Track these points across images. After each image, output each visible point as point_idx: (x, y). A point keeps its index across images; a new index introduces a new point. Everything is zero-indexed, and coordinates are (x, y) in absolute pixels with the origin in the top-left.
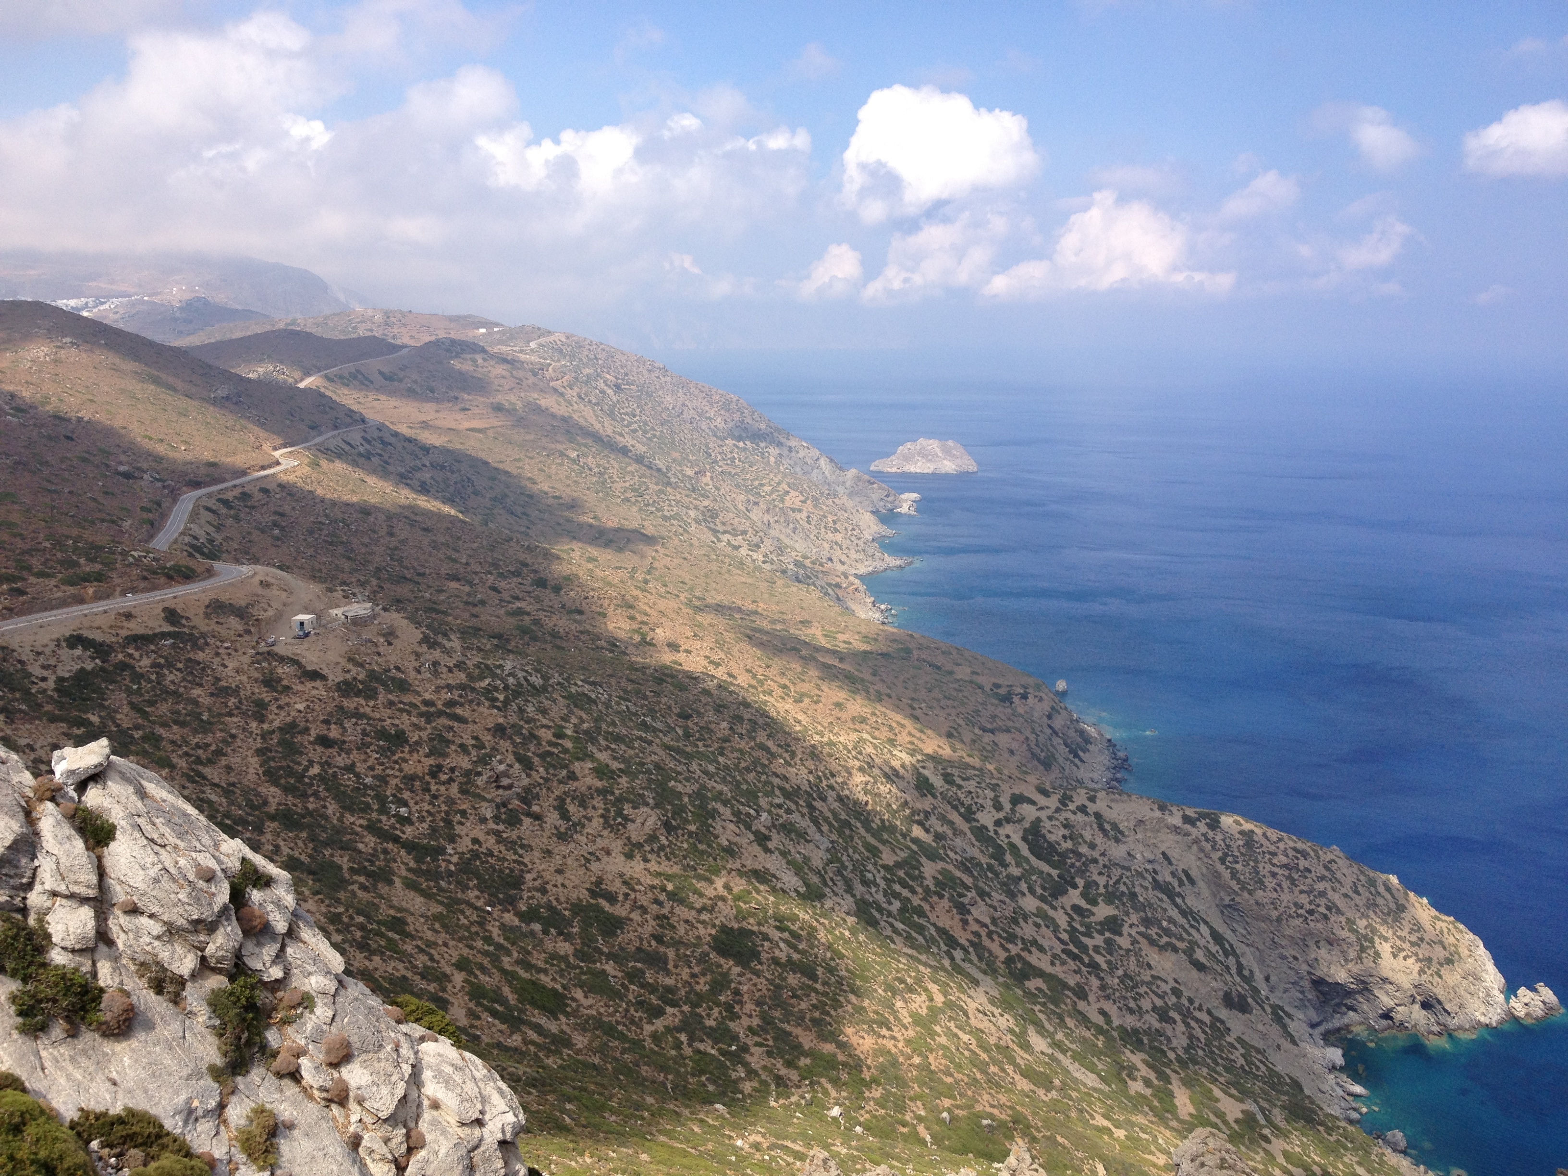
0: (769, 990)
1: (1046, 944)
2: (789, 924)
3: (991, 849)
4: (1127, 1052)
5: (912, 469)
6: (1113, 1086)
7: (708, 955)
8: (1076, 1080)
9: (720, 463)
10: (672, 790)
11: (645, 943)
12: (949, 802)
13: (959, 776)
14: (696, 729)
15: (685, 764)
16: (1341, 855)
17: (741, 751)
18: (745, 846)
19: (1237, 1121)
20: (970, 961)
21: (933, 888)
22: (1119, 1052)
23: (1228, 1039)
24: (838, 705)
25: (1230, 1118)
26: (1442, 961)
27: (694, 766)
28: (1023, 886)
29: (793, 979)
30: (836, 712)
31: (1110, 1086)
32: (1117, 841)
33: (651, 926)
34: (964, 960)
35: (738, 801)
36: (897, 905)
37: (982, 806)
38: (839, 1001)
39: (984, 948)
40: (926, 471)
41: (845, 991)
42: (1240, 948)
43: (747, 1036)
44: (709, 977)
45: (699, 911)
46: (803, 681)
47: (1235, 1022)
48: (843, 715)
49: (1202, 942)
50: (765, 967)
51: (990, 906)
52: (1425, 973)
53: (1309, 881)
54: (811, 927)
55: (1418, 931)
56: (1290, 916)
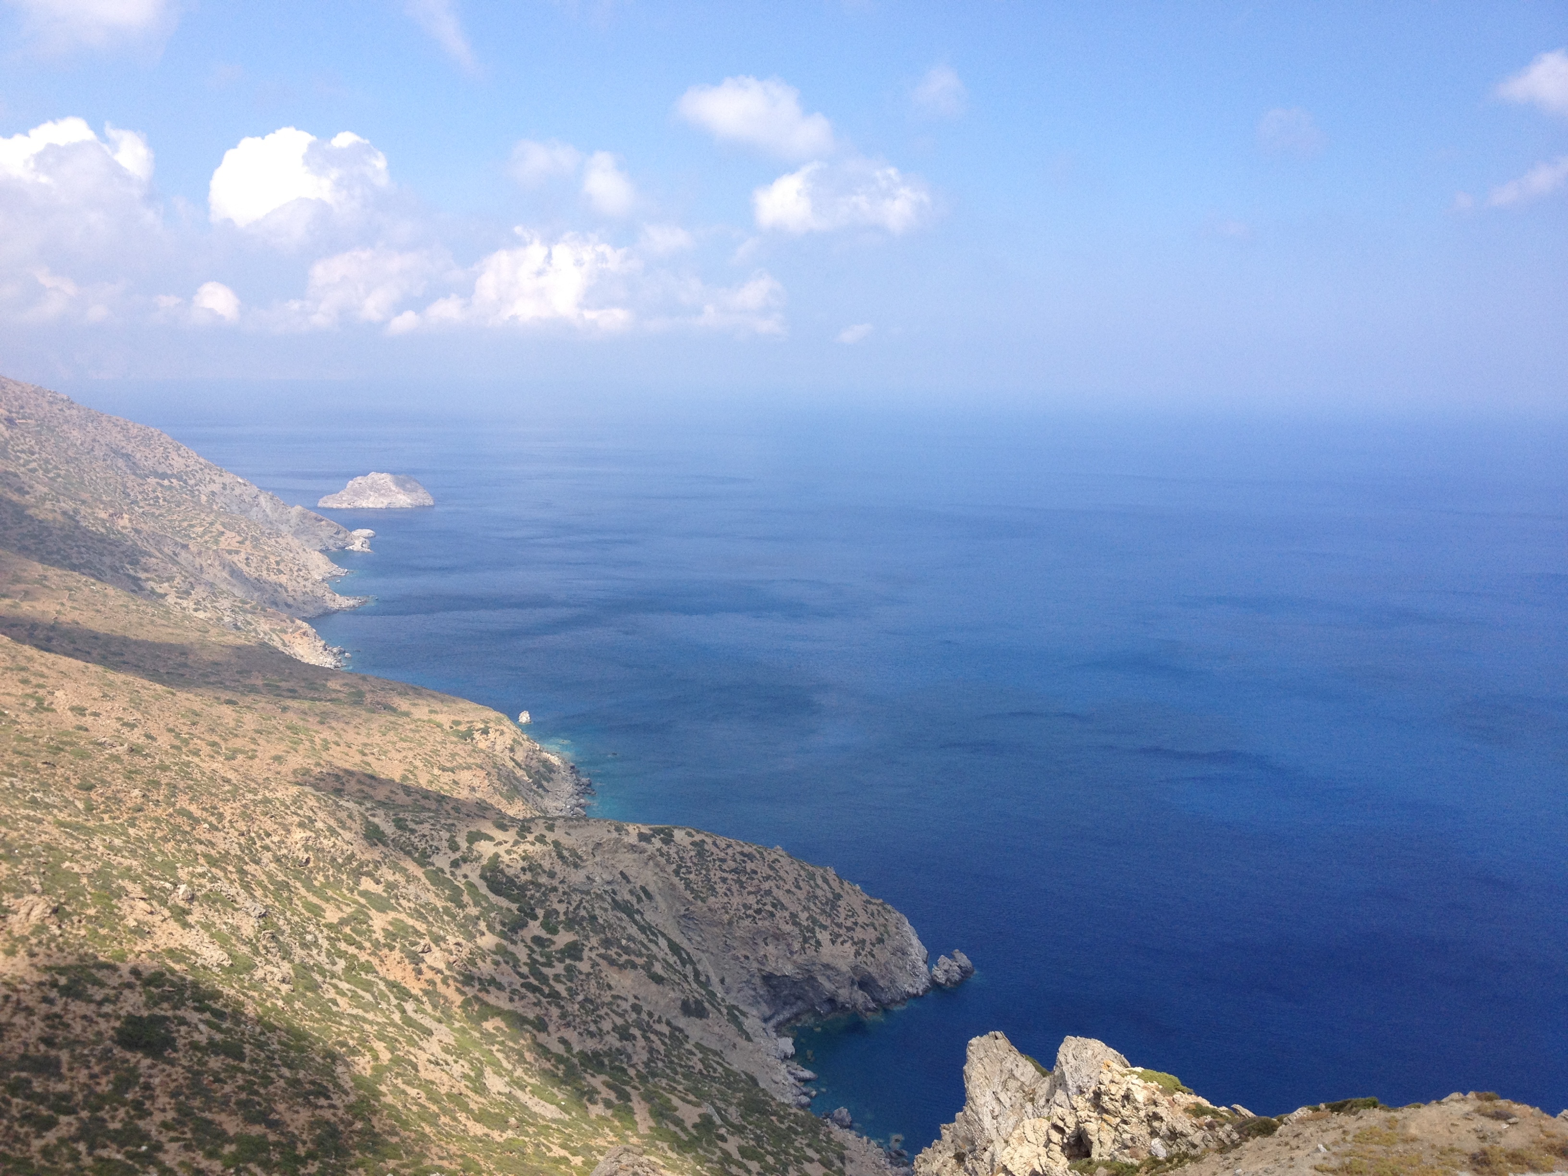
0: (186, 1078)
1: (504, 981)
2: (211, 1003)
3: (447, 892)
4: (588, 1077)
5: (365, 504)
6: (574, 1114)
7: (111, 1051)
8: (534, 1115)
9: (141, 504)
10: (68, 873)
11: (32, 1048)
12: (401, 849)
13: (412, 820)
14: (100, 800)
15: (84, 841)
16: (784, 853)
17: (157, 820)
18: (158, 923)
19: (695, 1126)
20: (424, 1012)
21: (382, 940)
22: (580, 1078)
23: (687, 1046)
24: (277, 759)
25: (688, 1124)
26: (874, 941)
27: (96, 842)
28: (482, 925)
29: (215, 1063)
30: (275, 766)
31: (570, 1114)
32: (576, 866)
33: (39, 1027)
34: (416, 1012)
35: (151, 876)
36: (342, 964)
37: (437, 848)
38: (269, 1077)
39: (439, 995)
40: (379, 506)
41: (277, 1066)
42: (696, 955)
43: (161, 1133)
44: (112, 1076)
45: (100, 1004)
46: (236, 736)
47: (693, 1028)
48: (283, 769)
49: (660, 955)
50: (181, 1054)
51: (445, 950)
52: (860, 954)
53: (756, 882)
54: (237, 1002)
55: (853, 916)
56: (741, 918)
